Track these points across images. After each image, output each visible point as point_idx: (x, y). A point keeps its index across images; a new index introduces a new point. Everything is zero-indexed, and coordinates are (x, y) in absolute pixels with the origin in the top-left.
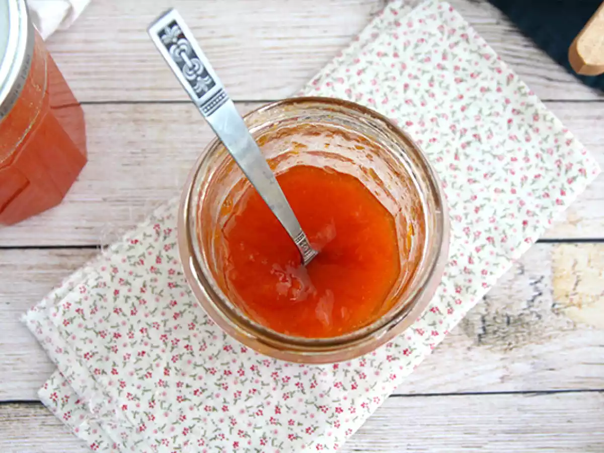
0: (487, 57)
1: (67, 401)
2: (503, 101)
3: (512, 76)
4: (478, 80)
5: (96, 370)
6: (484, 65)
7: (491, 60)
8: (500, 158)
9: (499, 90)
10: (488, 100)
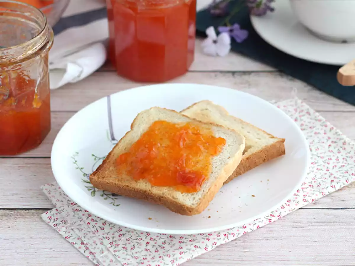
0: (320, 120)
1: (56, 220)
2: (327, 138)
3: (333, 128)
4: (314, 129)
5: (76, 209)
6: (318, 124)
7: (322, 122)
8: (322, 158)
9: (325, 133)
10: (318, 137)
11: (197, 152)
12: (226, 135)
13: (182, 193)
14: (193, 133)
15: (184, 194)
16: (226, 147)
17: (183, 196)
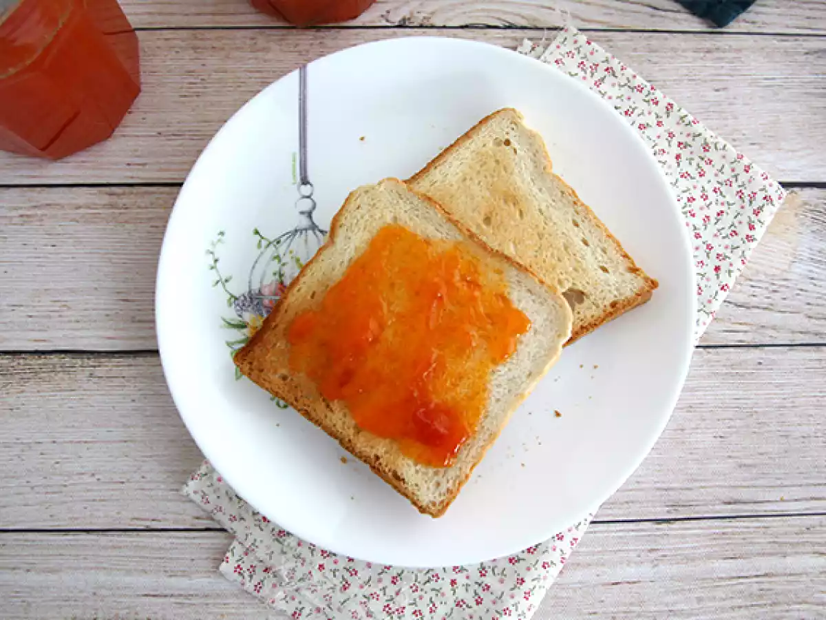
0: (640, 89)
1: (254, 571)
2: (667, 136)
3: (671, 105)
4: (634, 116)
6: (637, 99)
7: (645, 92)
9: (660, 124)
10: (649, 138)
11: (463, 348)
12: (533, 297)
13: (416, 465)
14: (463, 278)
15: (418, 467)
16: (528, 337)
17: (417, 472)
